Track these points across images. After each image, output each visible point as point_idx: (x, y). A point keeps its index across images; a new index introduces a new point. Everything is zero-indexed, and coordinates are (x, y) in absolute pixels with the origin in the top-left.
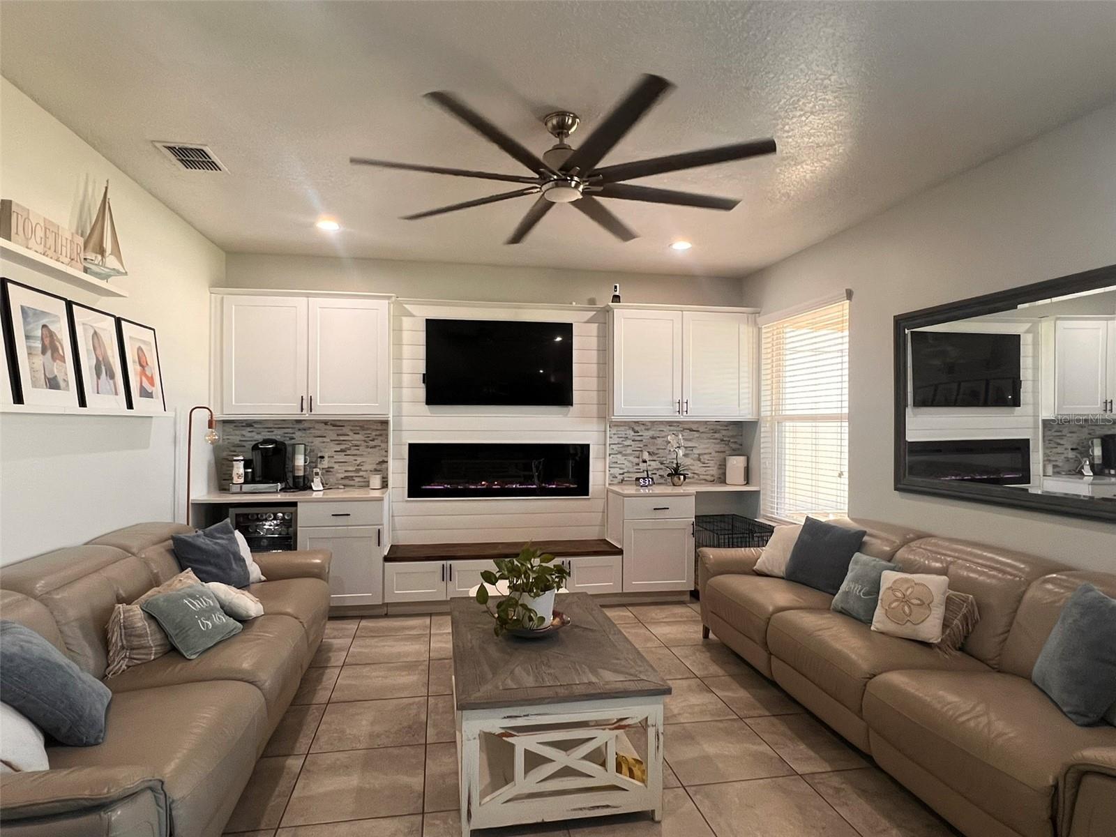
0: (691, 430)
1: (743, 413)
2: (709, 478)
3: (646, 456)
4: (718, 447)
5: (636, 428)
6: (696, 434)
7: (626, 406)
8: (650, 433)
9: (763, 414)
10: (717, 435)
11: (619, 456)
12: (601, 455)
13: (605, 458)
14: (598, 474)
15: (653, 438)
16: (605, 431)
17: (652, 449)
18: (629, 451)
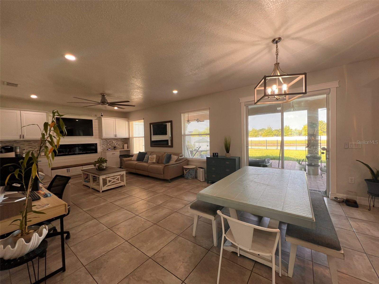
0: (117, 140)
1: (126, 136)
2: (121, 148)
3: (109, 145)
4: (122, 143)
5: (106, 140)
6: (118, 141)
7: (105, 136)
8: (109, 141)
9: (130, 137)
10: (122, 141)
11: (103, 145)
12: (100, 145)
13: (100, 146)
14: (99, 149)
15: (110, 141)
16: (100, 141)
17: (110, 144)
18: (105, 144)
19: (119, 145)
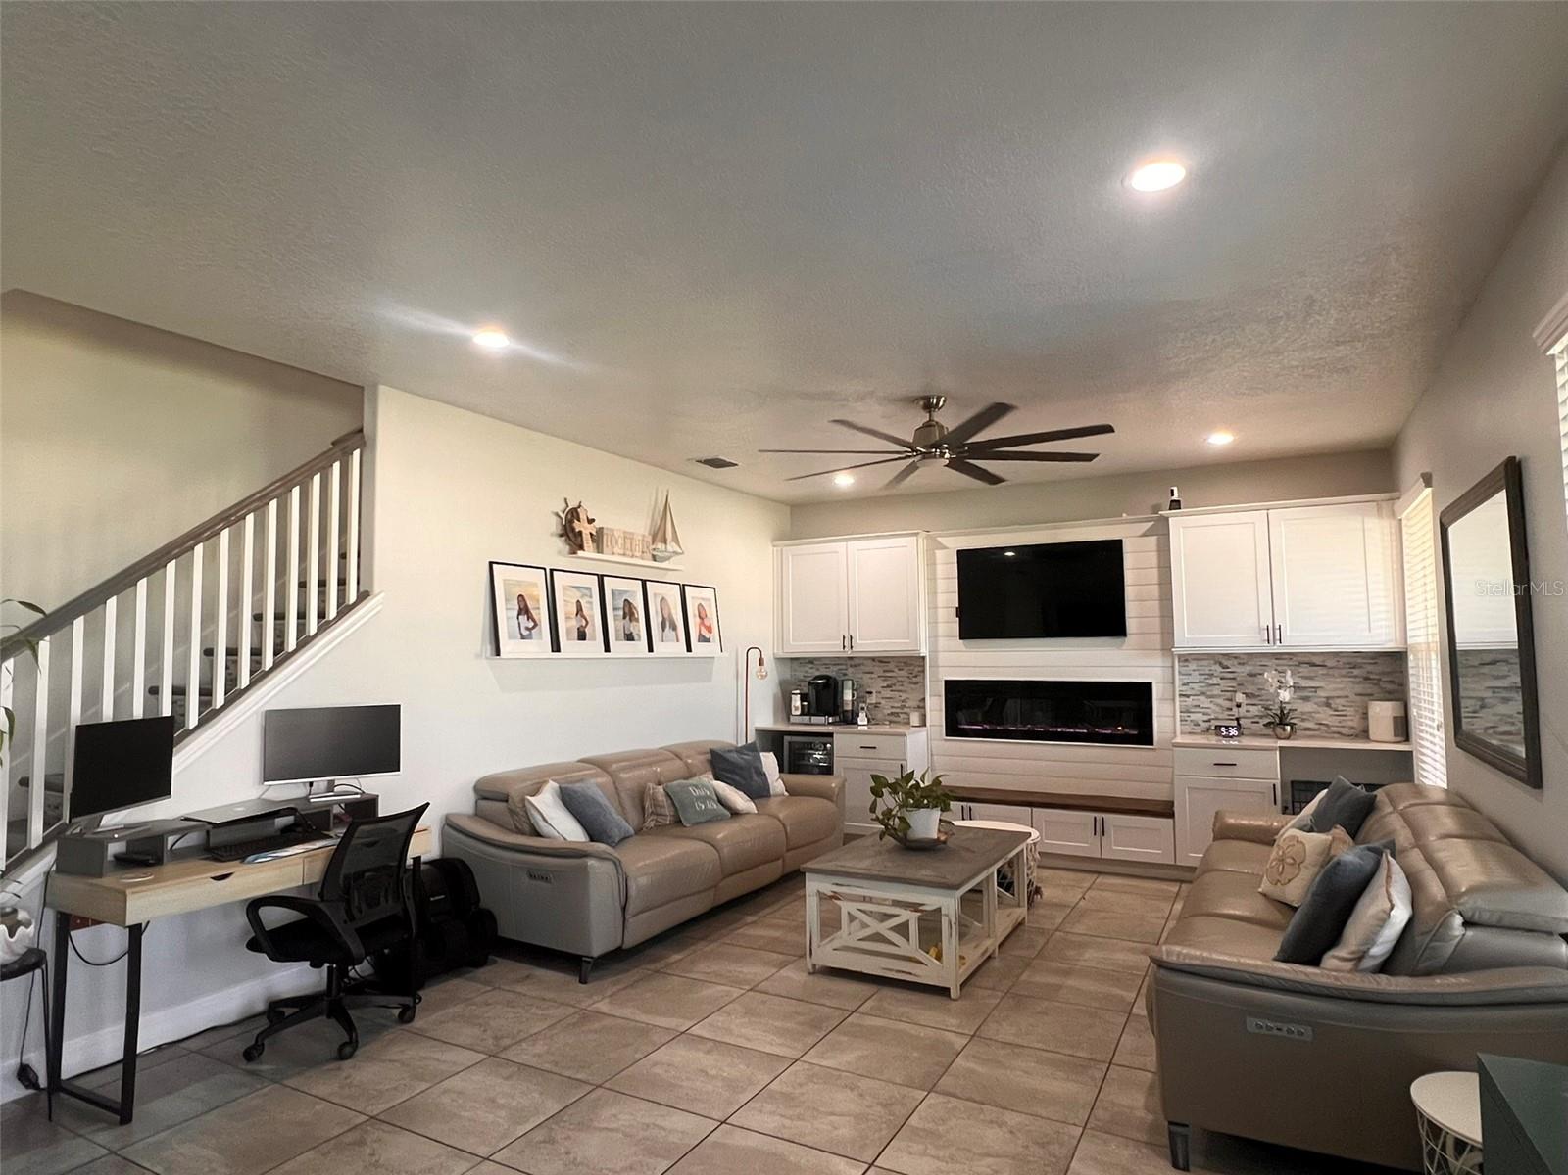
2: (1345, 731)
3: (1240, 698)
4: (1359, 689)
5: (1225, 663)
6: (1321, 671)
8: (1247, 669)
10: (1356, 672)
11: (1202, 698)
12: (1169, 695)
13: (1174, 700)
14: (1164, 717)
16: (1173, 667)
19: (1328, 705)
